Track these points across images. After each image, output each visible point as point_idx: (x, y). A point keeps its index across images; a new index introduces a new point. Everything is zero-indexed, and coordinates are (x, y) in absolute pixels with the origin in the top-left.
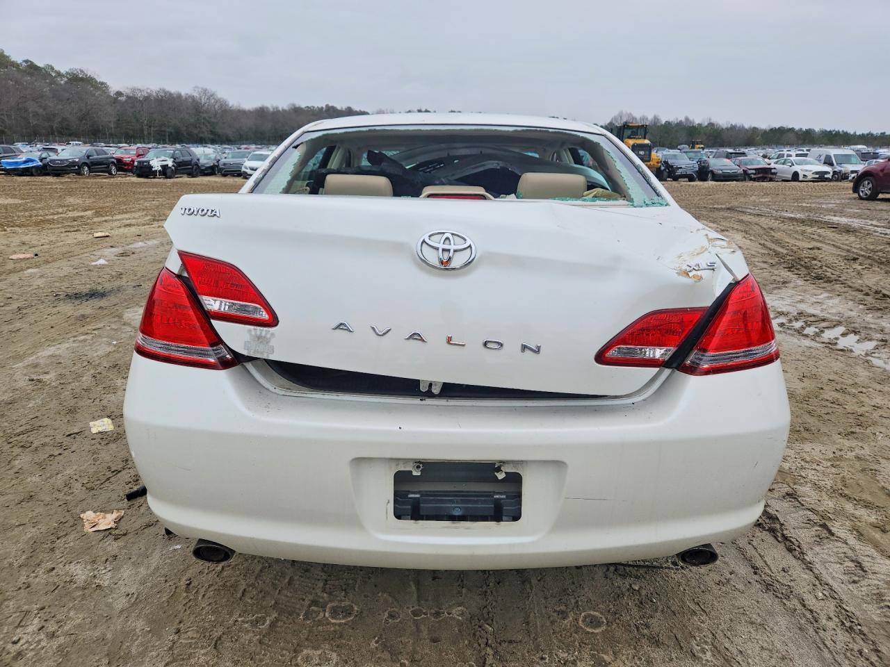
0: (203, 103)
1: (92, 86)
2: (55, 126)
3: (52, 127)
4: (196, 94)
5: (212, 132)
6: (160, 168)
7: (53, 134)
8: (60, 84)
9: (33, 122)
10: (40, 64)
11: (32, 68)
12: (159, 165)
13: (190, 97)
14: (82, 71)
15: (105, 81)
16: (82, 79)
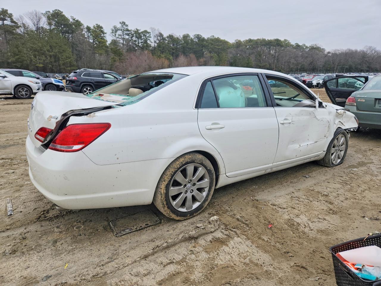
0: (367, 53)
1: (319, 51)
2: (299, 67)
3: (298, 68)
4: (365, 50)
5: (368, 67)
6: (316, 84)
7: (297, 71)
8: (306, 51)
9: (291, 66)
10: (300, 44)
11: (298, 46)
12: (316, 83)
13: (362, 51)
14: (315, 45)
15: (324, 48)
16: (315, 48)
